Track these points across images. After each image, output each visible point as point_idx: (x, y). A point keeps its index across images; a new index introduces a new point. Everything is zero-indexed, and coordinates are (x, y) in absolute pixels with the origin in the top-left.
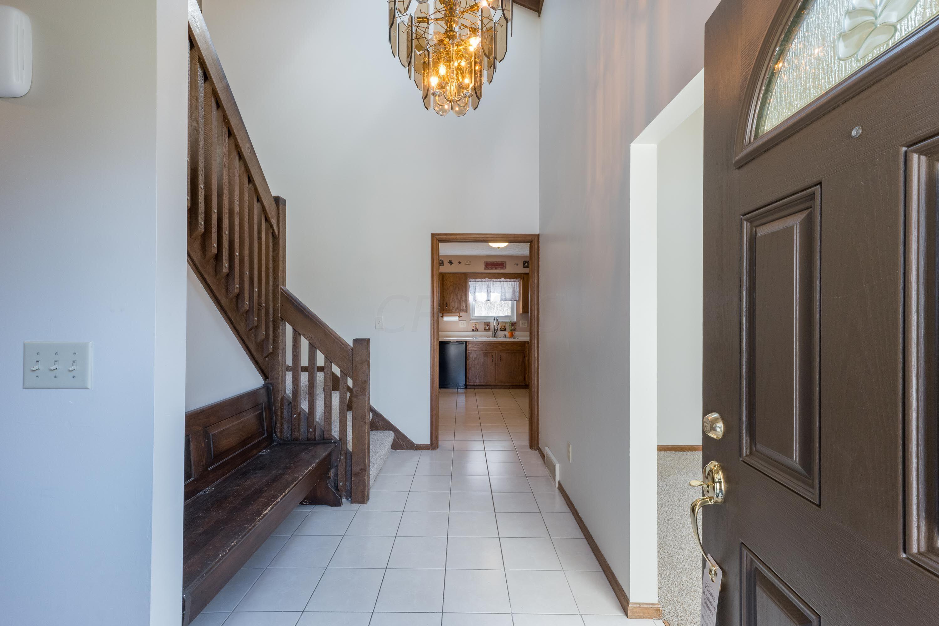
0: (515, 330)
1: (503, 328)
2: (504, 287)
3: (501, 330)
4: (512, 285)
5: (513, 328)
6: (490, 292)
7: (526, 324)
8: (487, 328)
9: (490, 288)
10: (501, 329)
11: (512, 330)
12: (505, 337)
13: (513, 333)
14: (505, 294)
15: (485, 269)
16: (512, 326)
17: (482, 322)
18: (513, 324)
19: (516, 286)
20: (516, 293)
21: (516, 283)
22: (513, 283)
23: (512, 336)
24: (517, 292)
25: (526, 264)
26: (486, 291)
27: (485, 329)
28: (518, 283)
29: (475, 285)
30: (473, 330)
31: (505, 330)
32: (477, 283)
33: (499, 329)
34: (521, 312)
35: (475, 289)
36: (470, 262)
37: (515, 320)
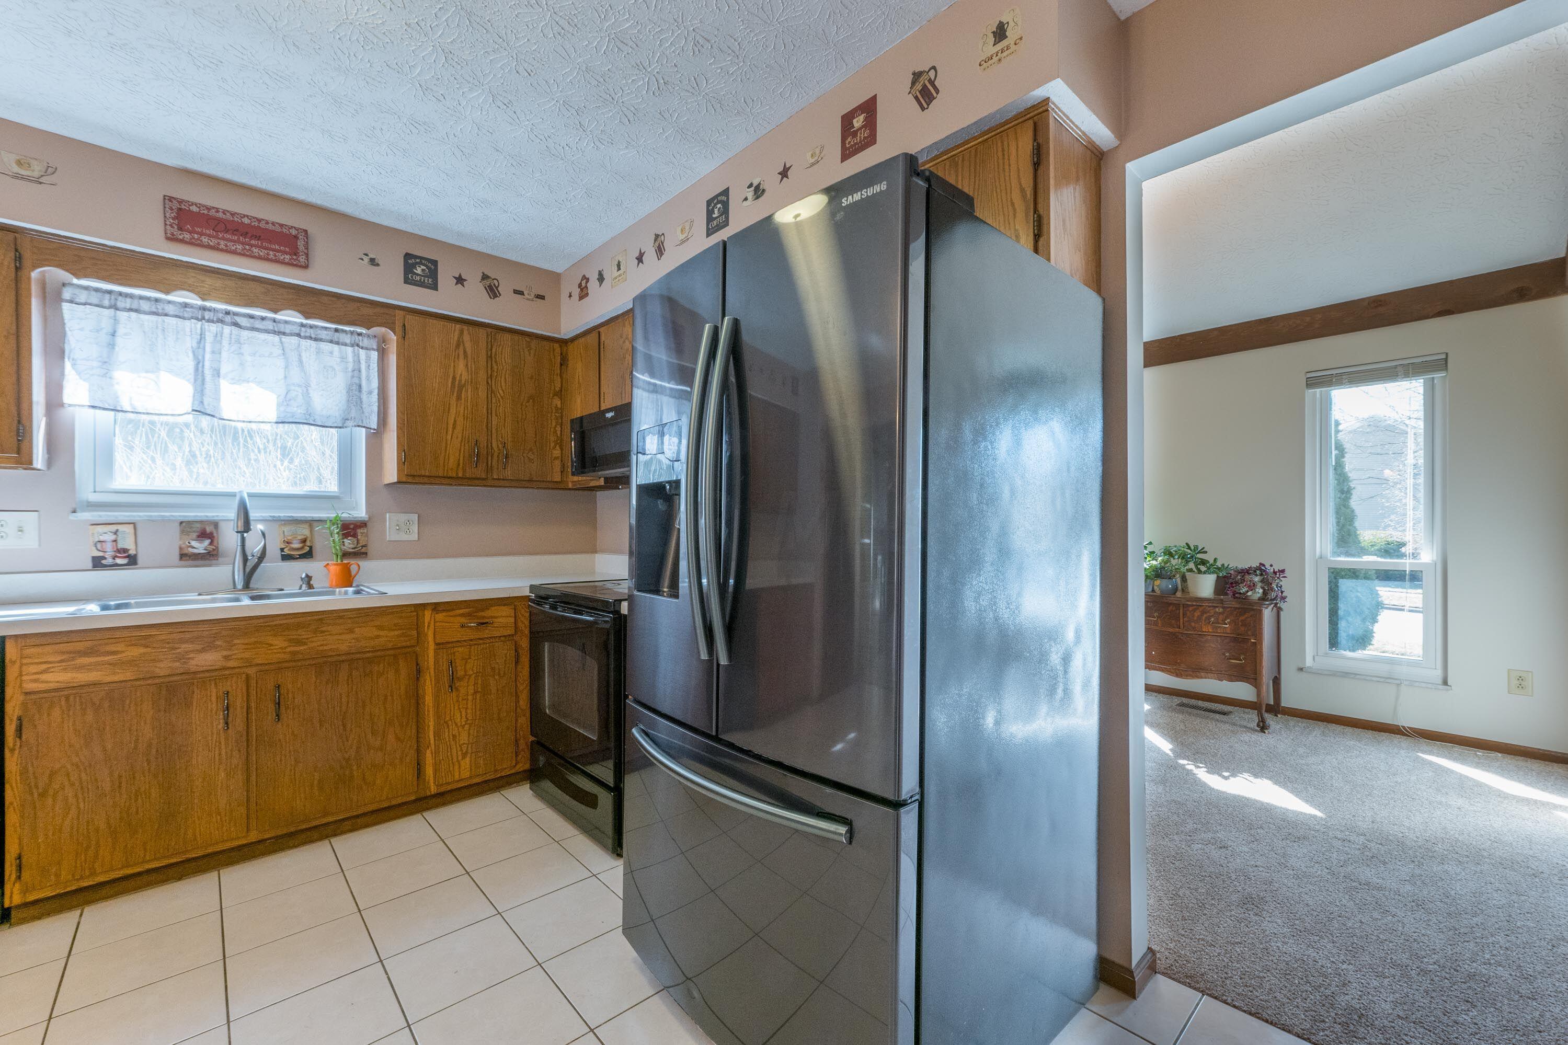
0: (360, 553)
1: (296, 545)
2: (301, 361)
3: (286, 558)
4: (343, 358)
5: (349, 543)
6: (217, 373)
7: (415, 528)
8: (200, 547)
9: (217, 352)
10: (287, 551)
11: (345, 555)
12: (310, 587)
13: (354, 568)
14: (306, 395)
15: (171, 238)
16: (346, 536)
17: (164, 521)
18: (350, 529)
19: (363, 367)
20: (364, 397)
21: (362, 353)
22: (350, 349)
23: (347, 579)
24: (370, 393)
25: (419, 270)
26: (190, 364)
27: (186, 557)
28: (374, 355)
29: (106, 324)
30: (97, 563)
31: (308, 555)
32: (122, 315)
33: (274, 551)
34: (391, 474)
35: (112, 345)
36: (50, 170)
37: (360, 512)
